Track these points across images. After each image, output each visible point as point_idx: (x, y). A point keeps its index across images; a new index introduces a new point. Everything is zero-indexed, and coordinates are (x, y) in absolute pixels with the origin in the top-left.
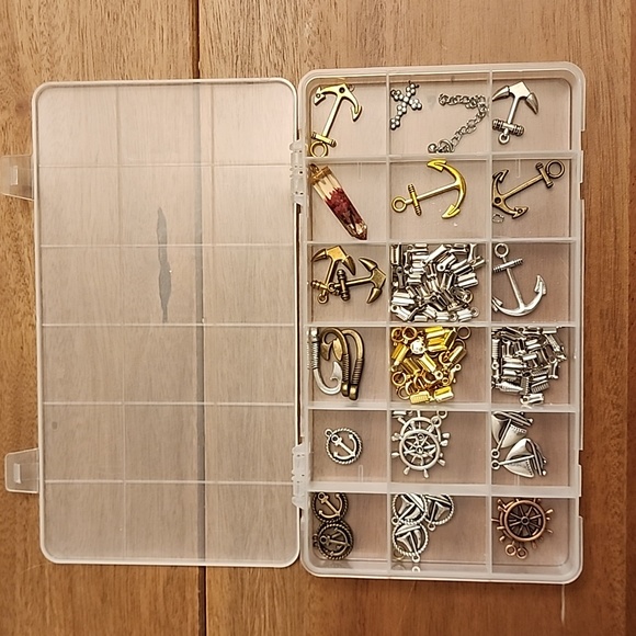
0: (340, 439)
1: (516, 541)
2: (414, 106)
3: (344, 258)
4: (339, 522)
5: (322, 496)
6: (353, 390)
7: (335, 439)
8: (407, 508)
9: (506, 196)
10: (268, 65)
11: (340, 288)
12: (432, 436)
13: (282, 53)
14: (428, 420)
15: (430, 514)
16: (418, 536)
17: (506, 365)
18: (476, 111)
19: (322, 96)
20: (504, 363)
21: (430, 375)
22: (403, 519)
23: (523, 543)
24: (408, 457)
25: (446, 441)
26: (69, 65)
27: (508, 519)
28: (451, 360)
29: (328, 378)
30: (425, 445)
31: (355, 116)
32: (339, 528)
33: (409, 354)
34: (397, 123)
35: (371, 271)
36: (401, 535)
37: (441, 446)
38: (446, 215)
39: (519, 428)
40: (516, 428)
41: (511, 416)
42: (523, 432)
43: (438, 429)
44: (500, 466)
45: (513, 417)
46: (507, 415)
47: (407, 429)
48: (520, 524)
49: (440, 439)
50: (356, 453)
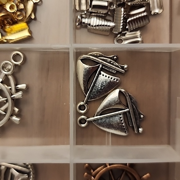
39: (111, 76)
40: (108, 76)
41: (101, 61)
42: (115, 80)
43: (10, 78)
44: (89, 122)
45: (105, 63)
46: (97, 59)
49: (13, 90)
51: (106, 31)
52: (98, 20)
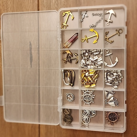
0: (69, 96)
1: (111, 122)
2: (86, 16)
3: (70, 53)
4: (69, 115)
5: (65, 109)
6: (72, 84)
8: (85, 112)
9: (108, 38)
10: (54, 8)
11: (69, 60)
12: (90, 96)
13: (57, 5)
14: (90, 92)
15: (90, 114)
16: (88, 119)
18: (101, 17)
19: (65, 14)
20: (108, 78)
21: (90, 81)
22: (84, 115)
23: (113, 122)
24: (85, 100)
25: (94, 97)
26: (11, 8)
27: (109, 116)
28: (95, 78)
30: (89, 98)
31: (72, 19)
32: (69, 117)
33: (85, 76)
34: (82, 20)
35: (76, 56)
36: (84, 119)
38: (94, 43)
39: (112, 94)
44: (107, 103)
47: (85, 94)
48: (112, 118)
49: (92, 96)
50: (73, 99)
51: (110, 86)
52: (109, 84)
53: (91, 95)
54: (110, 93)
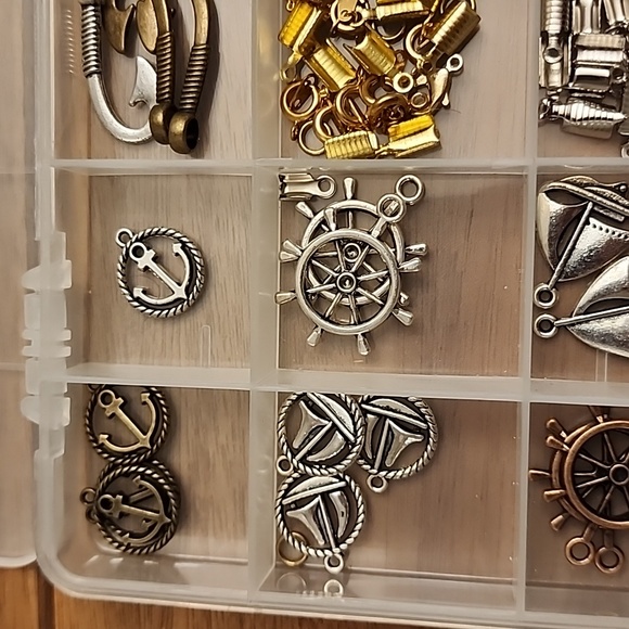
0: (151, 253)
1: (596, 529)
4: (147, 463)
5: (107, 398)
6: (179, 126)
7: (138, 252)
8: (314, 432)
12: (380, 247)
14: (372, 207)
15: (375, 453)
16: (340, 507)
17: (583, 56)
22: (303, 460)
23: (613, 532)
24: (317, 302)
25: (416, 261)
27: (574, 469)
28: (437, 39)
29: (124, 98)
30: (361, 270)
32: (144, 476)
36: (299, 504)
37: (403, 275)
39: (611, 229)
40: (605, 227)
41: (591, 195)
42: (622, 237)
43: (395, 229)
44: (559, 328)
45: (599, 199)
46: (581, 190)
47: (317, 231)
48: (608, 482)
49: (399, 256)
50: (188, 291)
51: (603, 130)
52: (587, 108)
53: (385, 236)
54: (593, 213)
